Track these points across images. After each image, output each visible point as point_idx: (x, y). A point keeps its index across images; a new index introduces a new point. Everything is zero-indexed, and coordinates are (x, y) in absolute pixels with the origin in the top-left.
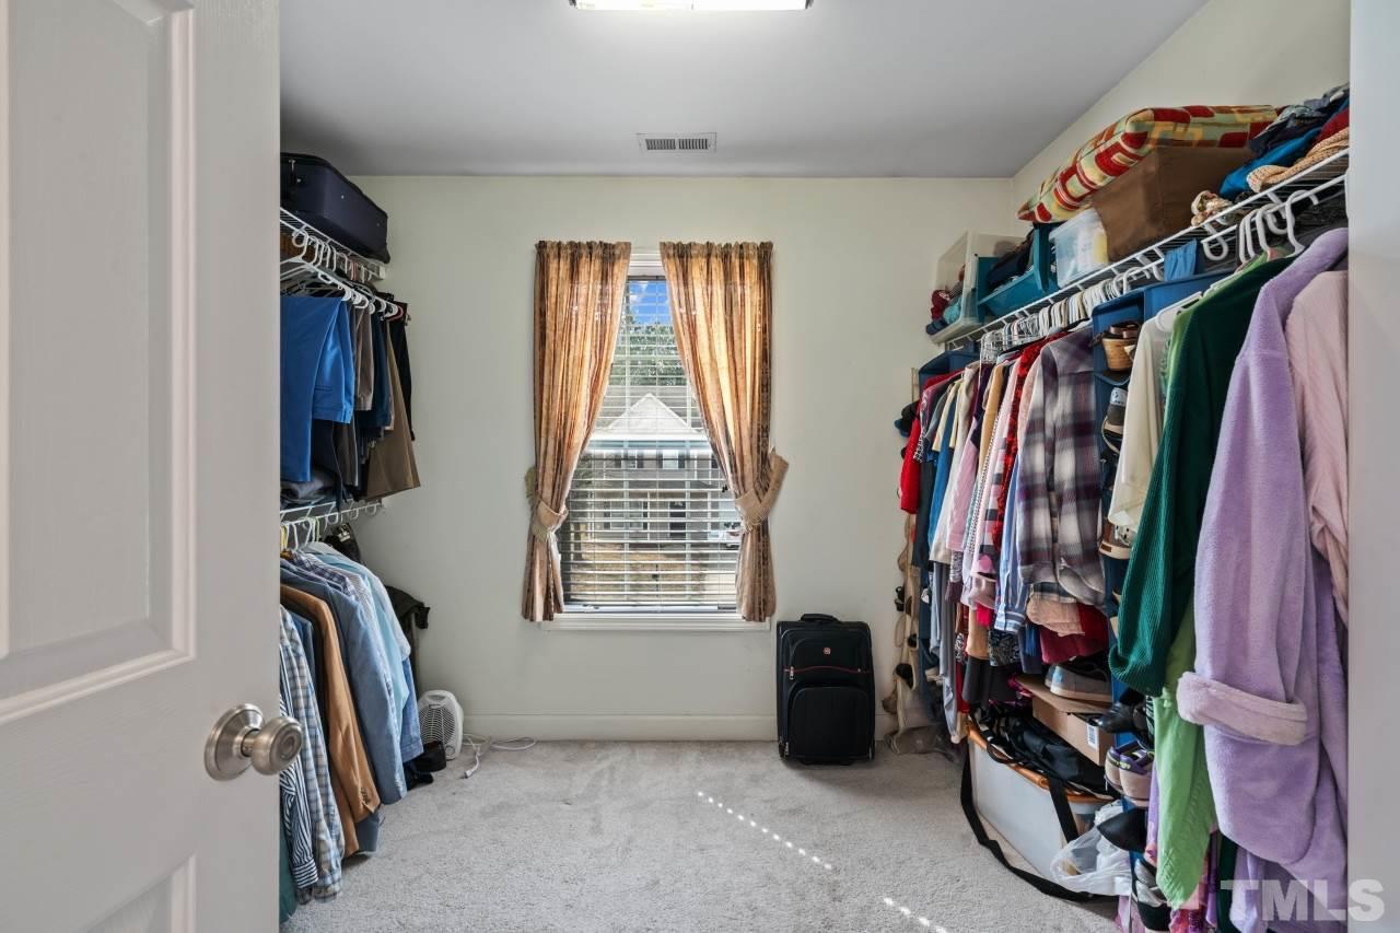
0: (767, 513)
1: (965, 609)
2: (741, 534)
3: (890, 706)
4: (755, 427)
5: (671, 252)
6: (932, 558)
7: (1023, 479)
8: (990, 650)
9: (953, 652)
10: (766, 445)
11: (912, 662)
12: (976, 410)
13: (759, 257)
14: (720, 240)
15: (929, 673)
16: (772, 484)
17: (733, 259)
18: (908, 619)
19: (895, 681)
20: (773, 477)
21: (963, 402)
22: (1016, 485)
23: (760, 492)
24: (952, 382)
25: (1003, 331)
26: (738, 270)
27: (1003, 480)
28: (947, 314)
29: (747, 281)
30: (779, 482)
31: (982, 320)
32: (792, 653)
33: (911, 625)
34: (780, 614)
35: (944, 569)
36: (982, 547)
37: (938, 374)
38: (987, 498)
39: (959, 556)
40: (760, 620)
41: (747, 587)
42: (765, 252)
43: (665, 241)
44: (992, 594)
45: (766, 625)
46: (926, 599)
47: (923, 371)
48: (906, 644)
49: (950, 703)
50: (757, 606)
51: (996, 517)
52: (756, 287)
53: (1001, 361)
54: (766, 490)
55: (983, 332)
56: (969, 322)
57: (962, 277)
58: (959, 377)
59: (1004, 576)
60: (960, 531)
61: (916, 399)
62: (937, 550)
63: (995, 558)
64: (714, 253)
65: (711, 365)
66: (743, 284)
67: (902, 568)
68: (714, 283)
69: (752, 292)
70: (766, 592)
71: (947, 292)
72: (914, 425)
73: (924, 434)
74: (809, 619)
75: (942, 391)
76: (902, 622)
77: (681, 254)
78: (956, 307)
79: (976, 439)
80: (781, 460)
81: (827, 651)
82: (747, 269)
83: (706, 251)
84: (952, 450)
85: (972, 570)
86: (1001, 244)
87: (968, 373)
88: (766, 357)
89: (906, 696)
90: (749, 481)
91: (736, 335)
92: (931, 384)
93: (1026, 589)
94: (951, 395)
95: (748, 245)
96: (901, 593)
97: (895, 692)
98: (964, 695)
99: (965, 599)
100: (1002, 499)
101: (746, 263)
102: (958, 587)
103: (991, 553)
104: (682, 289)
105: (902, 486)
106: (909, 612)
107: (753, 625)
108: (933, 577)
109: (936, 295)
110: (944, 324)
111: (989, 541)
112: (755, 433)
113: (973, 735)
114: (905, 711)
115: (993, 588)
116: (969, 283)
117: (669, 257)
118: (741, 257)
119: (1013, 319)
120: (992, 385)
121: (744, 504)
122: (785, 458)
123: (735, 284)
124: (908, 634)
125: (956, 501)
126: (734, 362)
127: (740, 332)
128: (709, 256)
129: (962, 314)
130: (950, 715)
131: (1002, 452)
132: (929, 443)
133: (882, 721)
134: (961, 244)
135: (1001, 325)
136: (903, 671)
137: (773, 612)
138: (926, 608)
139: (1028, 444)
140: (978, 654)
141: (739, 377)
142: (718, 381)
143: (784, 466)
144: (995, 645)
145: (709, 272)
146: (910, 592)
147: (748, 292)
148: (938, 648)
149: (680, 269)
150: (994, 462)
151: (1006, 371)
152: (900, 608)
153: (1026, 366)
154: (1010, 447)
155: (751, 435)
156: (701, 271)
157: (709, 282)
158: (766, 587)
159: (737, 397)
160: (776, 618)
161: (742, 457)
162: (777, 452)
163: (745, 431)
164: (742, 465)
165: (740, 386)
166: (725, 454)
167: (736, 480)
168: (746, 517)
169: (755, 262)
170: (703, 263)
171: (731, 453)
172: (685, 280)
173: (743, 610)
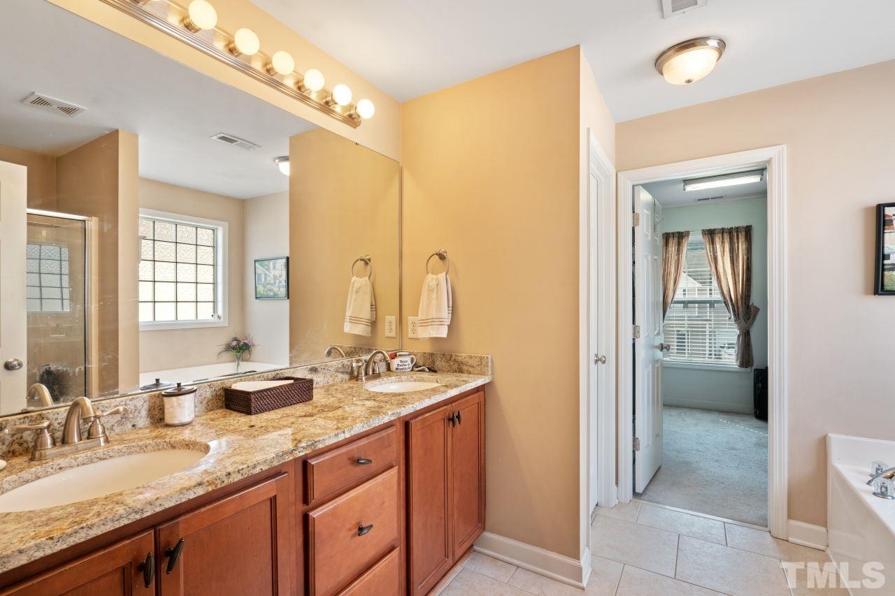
0: (750, 327)
5: (707, 233)
10: (749, 302)
13: (746, 231)
14: (727, 225)
16: (752, 316)
17: (734, 233)
20: (752, 314)
23: (746, 319)
26: (736, 237)
29: (740, 241)
30: (755, 316)
32: (760, 379)
40: (747, 367)
41: (740, 355)
42: (748, 229)
43: (705, 229)
45: (749, 370)
50: (745, 362)
52: (744, 243)
54: (749, 319)
64: (725, 231)
65: (724, 273)
66: (738, 243)
68: (725, 242)
69: (742, 246)
77: (710, 234)
80: (756, 307)
82: (740, 236)
83: (722, 231)
88: (749, 269)
90: (741, 316)
91: (735, 262)
95: (740, 227)
101: (740, 234)
104: (711, 246)
107: (743, 369)
112: (744, 298)
117: (705, 234)
118: (737, 232)
121: (738, 325)
123: (734, 243)
128: (723, 233)
137: (752, 364)
141: (736, 277)
143: (757, 310)
145: (723, 238)
147: (740, 245)
149: (710, 239)
155: (742, 299)
156: (719, 238)
157: (723, 242)
158: (749, 356)
159: (736, 284)
160: (754, 367)
161: (738, 307)
162: (755, 305)
163: (739, 298)
164: (738, 310)
165: (737, 280)
166: (730, 305)
167: (735, 315)
168: (740, 329)
169: (744, 233)
170: (720, 235)
171: (733, 305)
172: (713, 242)
173: (738, 363)
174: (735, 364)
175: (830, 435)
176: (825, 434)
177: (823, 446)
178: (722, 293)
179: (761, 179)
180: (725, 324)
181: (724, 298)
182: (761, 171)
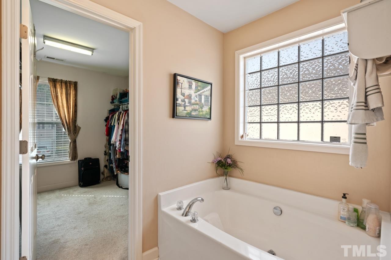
0: (76, 138)
1: (117, 150)
2: (69, 143)
3: (103, 173)
4: (73, 120)
5: (51, 80)
6: (111, 143)
7: (125, 130)
8: (121, 156)
9: (115, 158)
10: (76, 124)
11: (107, 164)
12: (118, 119)
13: (74, 84)
14: (64, 79)
15: (111, 165)
16: (77, 132)
17: (68, 84)
18: (107, 156)
19: (104, 169)
20: (77, 130)
21: (117, 117)
22: (124, 130)
23: (74, 134)
24: (115, 114)
25: (123, 106)
26: (69, 86)
27: (122, 130)
28: (114, 101)
29: (71, 89)
30: (79, 132)
31: (120, 103)
32: (83, 165)
33: (107, 157)
34: (79, 158)
35: (113, 145)
36: (119, 140)
37: (112, 112)
38: (120, 133)
39: (116, 142)
40: (75, 160)
41: (71, 154)
42: (76, 84)
43: (50, 77)
44: (120, 147)
45: (75, 161)
46: (110, 152)
47: (110, 111)
48: (106, 161)
49: (114, 167)
50: (74, 157)
51: (121, 135)
52: (74, 91)
53: (122, 112)
54: (76, 133)
55: (120, 105)
56: (118, 103)
57: (117, 95)
58: (116, 113)
59: (122, 144)
60: (116, 138)
61: (108, 115)
62: (112, 142)
63: (121, 141)
64: (63, 82)
65: (62, 106)
66: (70, 90)
67: (105, 147)
68: (63, 88)
69: (72, 92)
70: (76, 155)
71: (115, 96)
72: (108, 120)
73: (110, 122)
74: (86, 159)
75: (113, 116)
76: (105, 157)
77: (54, 81)
78: (116, 101)
79: (118, 124)
80: (79, 127)
81: (91, 164)
82: (71, 86)
83: (61, 81)
84: (115, 125)
85: (118, 144)
86: (124, 91)
87: (117, 113)
88: (76, 105)
89: (106, 171)
90: (72, 131)
91: (69, 101)
92: (111, 114)
93: (125, 145)
94: (115, 116)
95: (71, 81)
96: (105, 152)
97: (104, 170)
98: (117, 165)
99: (117, 149)
100: (122, 133)
101: (71, 85)
102: (116, 147)
103: (120, 141)
104: (54, 89)
105: (106, 132)
106: (107, 155)
107: (72, 161)
108: (112, 147)
109: (112, 96)
110: (114, 103)
111: (120, 139)
112: (73, 121)
113: (118, 171)
114: (106, 173)
115: (121, 146)
116: (118, 97)
117: (50, 81)
118: (70, 84)
119: (125, 104)
120: (121, 116)
121: (70, 136)
122: (80, 126)
123: (68, 89)
124: (107, 159)
125: (115, 133)
126: (68, 106)
127: (69, 100)
128: (61, 83)
129: (117, 102)
130: (114, 169)
131: (122, 126)
132: (111, 124)
133: (102, 177)
134: (117, 89)
135: (123, 105)
136: (106, 166)
137: (77, 159)
138: (110, 154)
139: (125, 125)
140: (119, 157)
141: (69, 109)
142: (64, 110)
143: (80, 128)
144: (121, 155)
145: (62, 86)
146: (107, 151)
147: (71, 91)
148: (112, 159)
149: (54, 84)
150: (121, 127)
151: (123, 114)
152: (105, 155)
153: (125, 114)
154: (123, 125)
155: (72, 122)
156: (59, 85)
157: (62, 88)
158: (76, 153)
159: (69, 113)
160: (78, 159)
161: (70, 126)
162: (78, 125)
163: (71, 121)
164: (70, 128)
165: (70, 111)
166: (66, 126)
167: (68, 131)
168: (71, 139)
169: (73, 85)
170: (60, 84)
171: (67, 125)
172: (55, 87)
173: (70, 159)
174: (68, 159)
175: (160, 194)
176: (156, 195)
177: (156, 202)
178: (61, 118)
179: (92, 55)
180: (62, 137)
181: (62, 121)
182: (92, 50)
